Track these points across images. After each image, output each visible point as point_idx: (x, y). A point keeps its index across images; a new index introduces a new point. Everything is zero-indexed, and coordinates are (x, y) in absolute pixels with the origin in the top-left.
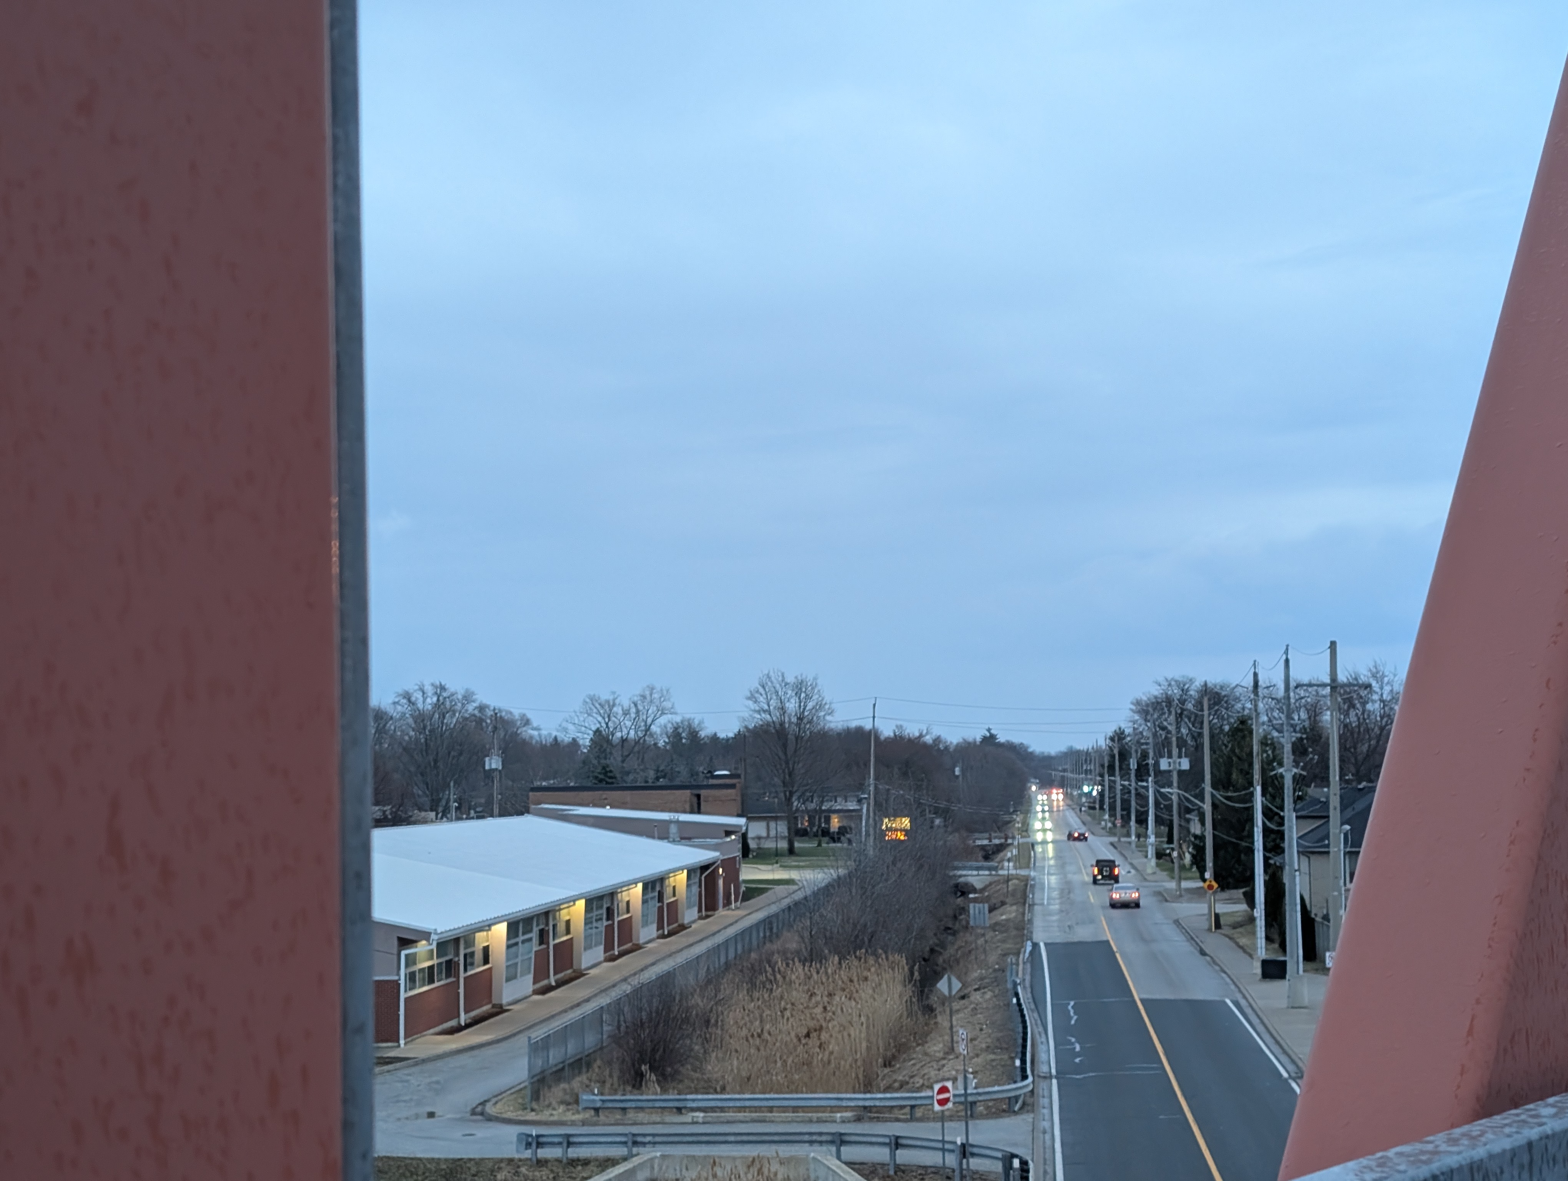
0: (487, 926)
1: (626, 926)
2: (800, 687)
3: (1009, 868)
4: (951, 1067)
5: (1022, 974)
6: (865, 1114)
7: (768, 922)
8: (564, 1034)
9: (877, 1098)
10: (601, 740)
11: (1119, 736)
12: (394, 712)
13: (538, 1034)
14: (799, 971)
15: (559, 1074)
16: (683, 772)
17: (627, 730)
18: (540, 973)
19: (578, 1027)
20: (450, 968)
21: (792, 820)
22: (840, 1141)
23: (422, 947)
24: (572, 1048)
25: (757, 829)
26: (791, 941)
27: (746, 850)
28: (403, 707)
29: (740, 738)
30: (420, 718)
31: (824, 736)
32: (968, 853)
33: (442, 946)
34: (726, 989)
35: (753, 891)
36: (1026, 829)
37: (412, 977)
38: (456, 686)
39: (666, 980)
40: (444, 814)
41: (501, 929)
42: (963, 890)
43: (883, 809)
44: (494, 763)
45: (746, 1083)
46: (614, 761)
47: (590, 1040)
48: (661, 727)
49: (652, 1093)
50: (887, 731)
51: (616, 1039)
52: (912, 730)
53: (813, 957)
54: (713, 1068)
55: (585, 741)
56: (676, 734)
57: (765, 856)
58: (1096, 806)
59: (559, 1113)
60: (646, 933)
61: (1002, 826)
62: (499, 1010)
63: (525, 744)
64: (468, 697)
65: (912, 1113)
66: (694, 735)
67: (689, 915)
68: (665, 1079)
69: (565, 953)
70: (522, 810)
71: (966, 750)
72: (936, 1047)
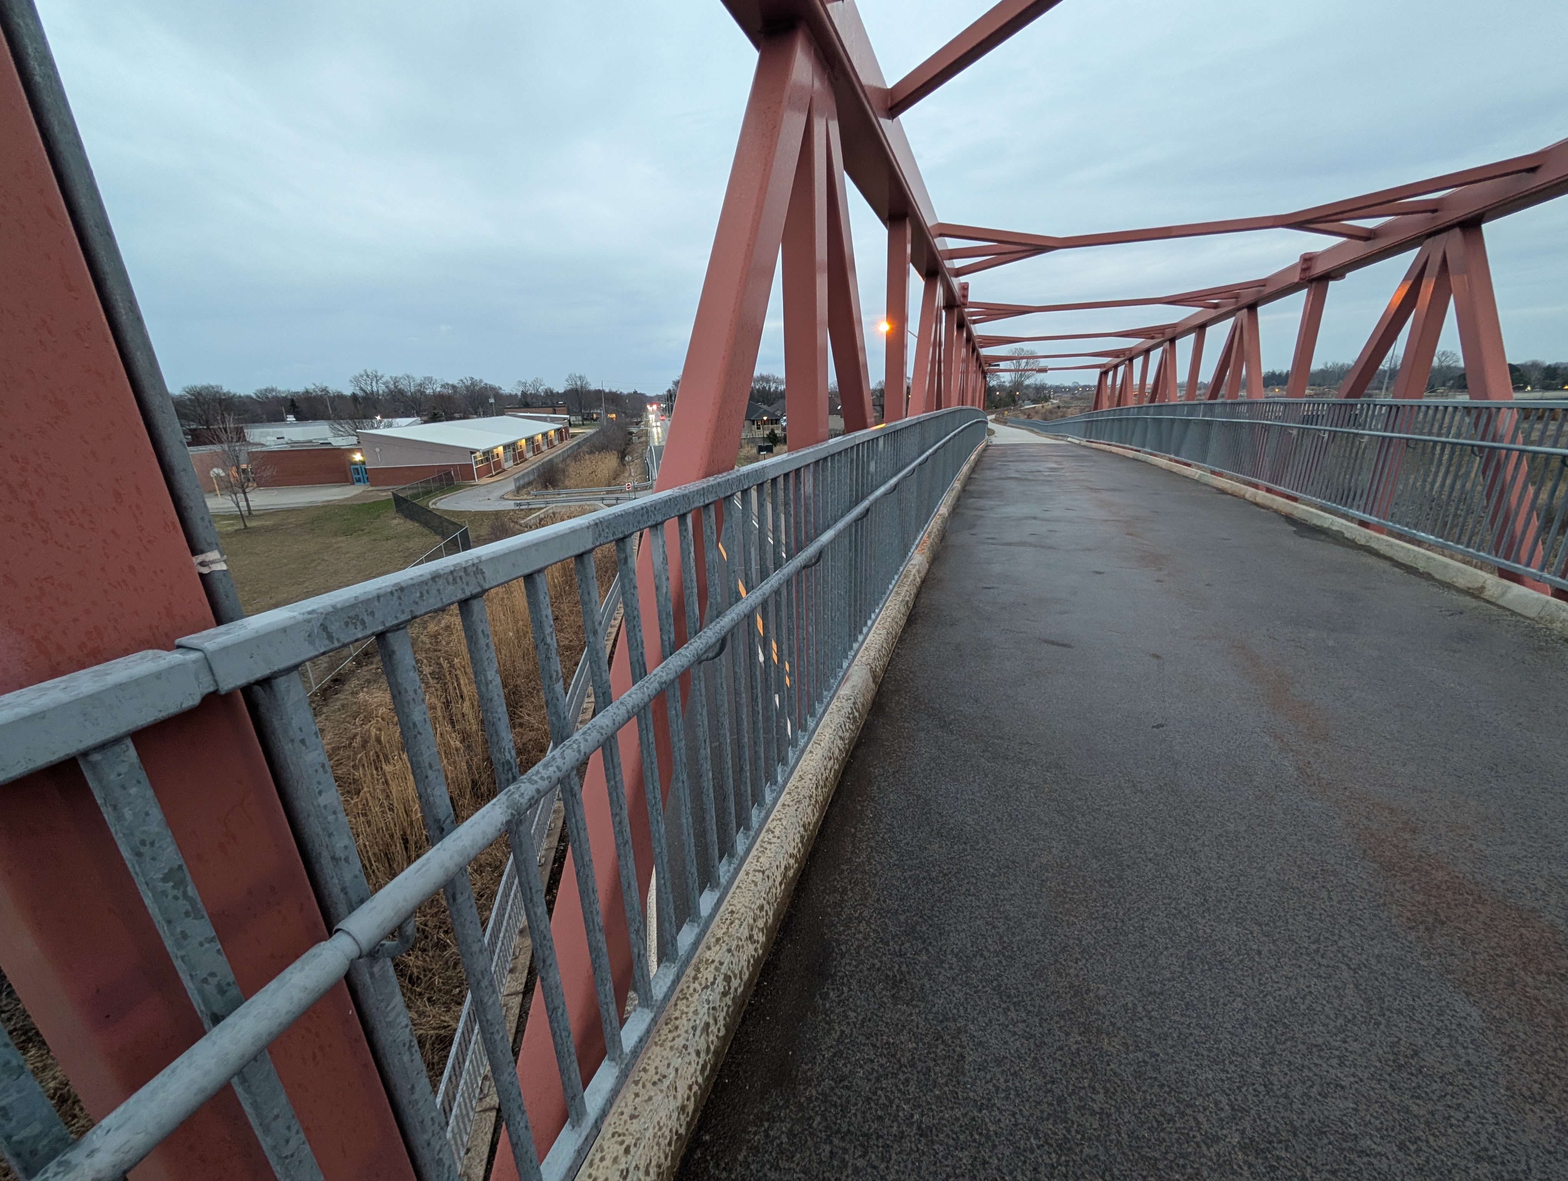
0: (496, 447)
1: (538, 446)
2: (580, 378)
3: (642, 427)
4: (631, 479)
5: (648, 454)
6: (608, 492)
7: (578, 444)
8: (523, 476)
9: (612, 488)
10: (524, 394)
11: (669, 391)
12: (459, 386)
13: (516, 476)
14: (587, 456)
15: (524, 487)
16: (549, 402)
17: (531, 391)
18: (515, 460)
19: (528, 473)
20: (487, 459)
21: (582, 416)
22: (603, 499)
23: (478, 454)
24: (526, 480)
25: (573, 419)
26: (585, 448)
27: (570, 425)
28: (461, 384)
29: (565, 393)
30: (467, 388)
31: (589, 391)
32: (632, 423)
33: (484, 453)
34: (568, 461)
35: (573, 436)
36: (647, 417)
37: (476, 463)
38: (477, 378)
39: (551, 460)
40: (479, 416)
41: (501, 449)
42: (631, 433)
43: (607, 412)
44: (492, 401)
45: (577, 486)
46: (529, 400)
47: (532, 478)
48: (541, 390)
49: (551, 490)
50: (607, 390)
51: (539, 476)
52: (614, 390)
53: (591, 452)
54: (567, 483)
55: (519, 394)
56: (546, 392)
57: (576, 426)
58: (664, 410)
59: (525, 497)
60: (544, 448)
61: (641, 416)
62: (504, 470)
63: (501, 395)
64: (481, 381)
65: (621, 491)
66: (551, 392)
67: (556, 443)
68: (554, 487)
69: (521, 455)
70: (502, 414)
71: (629, 395)
72: (627, 474)
